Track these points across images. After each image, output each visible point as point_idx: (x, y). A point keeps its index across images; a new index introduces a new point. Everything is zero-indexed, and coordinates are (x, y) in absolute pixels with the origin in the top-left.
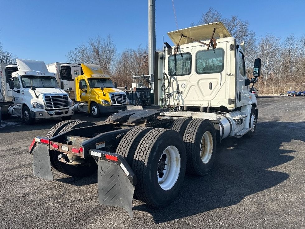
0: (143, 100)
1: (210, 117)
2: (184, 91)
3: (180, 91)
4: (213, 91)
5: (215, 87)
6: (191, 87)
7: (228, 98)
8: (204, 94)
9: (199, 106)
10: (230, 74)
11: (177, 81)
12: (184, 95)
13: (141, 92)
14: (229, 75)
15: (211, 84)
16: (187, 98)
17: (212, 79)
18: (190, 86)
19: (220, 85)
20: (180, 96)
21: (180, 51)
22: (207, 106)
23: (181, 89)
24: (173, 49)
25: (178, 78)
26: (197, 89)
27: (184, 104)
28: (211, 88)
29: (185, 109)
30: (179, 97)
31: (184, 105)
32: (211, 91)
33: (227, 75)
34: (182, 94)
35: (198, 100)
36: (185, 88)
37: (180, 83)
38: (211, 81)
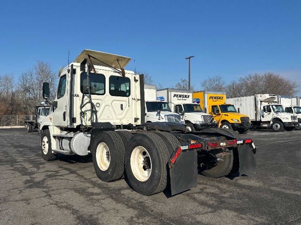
2: (99, 110)
4: (123, 111)
5: (125, 108)
7: (134, 117)
8: (117, 114)
10: (134, 99)
12: (98, 114)
15: (122, 105)
16: (102, 118)
18: (105, 106)
19: (129, 106)
25: (93, 97)
26: (111, 108)
28: (122, 109)
35: (112, 119)
36: (99, 108)
37: (95, 102)
38: (121, 103)
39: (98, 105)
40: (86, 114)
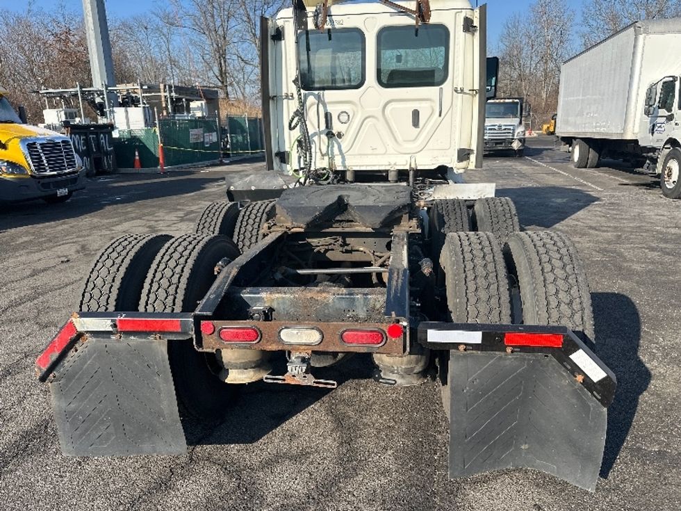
0: (95, 159)
1: (478, 191)
2: (346, 131)
3: (334, 131)
4: (421, 131)
5: (426, 122)
6: (365, 122)
7: (457, 148)
8: (400, 139)
9: (387, 168)
10: (462, 90)
11: (325, 105)
12: (345, 143)
13: (86, 134)
14: (460, 93)
15: (416, 114)
16: (355, 150)
17: (417, 102)
18: (363, 118)
19: (440, 115)
20: (336, 146)
21: (332, 22)
22: (407, 167)
23: (337, 127)
24: (310, 14)
25: (329, 95)
26: (381, 125)
27: (347, 163)
28: (416, 122)
29: (349, 177)
30: (333, 146)
31: (345, 167)
32: (418, 130)
33: (456, 91)
34: (340, 140)
35: (384, 154)
36: (348, 124)
37: (334, 110)
38: (415, 106)
39: (344, 118)
40: (314, 141)
